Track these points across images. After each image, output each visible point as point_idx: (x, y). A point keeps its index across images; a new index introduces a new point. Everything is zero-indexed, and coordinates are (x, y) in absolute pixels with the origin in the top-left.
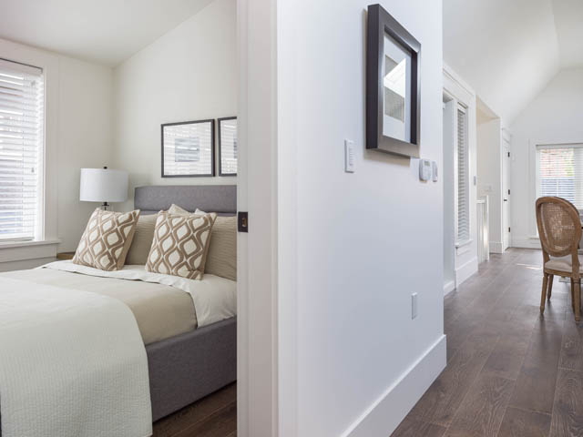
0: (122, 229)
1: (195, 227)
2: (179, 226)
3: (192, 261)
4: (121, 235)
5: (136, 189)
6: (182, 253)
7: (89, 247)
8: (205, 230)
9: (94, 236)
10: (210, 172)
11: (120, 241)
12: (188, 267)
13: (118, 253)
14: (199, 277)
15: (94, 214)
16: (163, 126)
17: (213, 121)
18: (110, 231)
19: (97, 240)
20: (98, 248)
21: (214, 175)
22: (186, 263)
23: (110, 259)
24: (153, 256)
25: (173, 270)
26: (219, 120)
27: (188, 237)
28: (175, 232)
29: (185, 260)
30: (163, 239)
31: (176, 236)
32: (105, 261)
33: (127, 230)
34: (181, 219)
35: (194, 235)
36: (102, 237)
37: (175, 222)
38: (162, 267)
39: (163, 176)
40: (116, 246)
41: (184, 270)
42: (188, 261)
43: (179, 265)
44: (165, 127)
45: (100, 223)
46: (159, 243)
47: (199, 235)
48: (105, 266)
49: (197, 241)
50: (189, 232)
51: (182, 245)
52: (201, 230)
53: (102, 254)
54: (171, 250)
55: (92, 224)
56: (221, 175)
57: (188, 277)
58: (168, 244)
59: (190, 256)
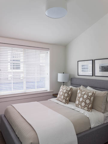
0: (68, 92)
1: (89, 96)
2: (84, 94)
3: (88, 106)
4: (68, 94)
5: (71, 78)
6: (85, 103)
7: (60, 96)
8: (92, 97)
9: (61, 93)
10: (92, 75)
11: (68, 95)
12: (87, 107)
13: (67, 99)
14: (90, 111)
15: (61, 87)
16: (78, 61)
17: (93, 60)
18: (65, 93)
19: (62, 95)
20: (62, 97)
21: (93, 76)
22: (86, 106)
23: (66, 100)
24: (77, 102)
25: (83, 108)
26: (95, 60)
27: (87, 98)
28: (83, 96)
29: (86, 105)
30: (80, 97)
31: (84, 97)
32: (64, 101)
33: (70, 93)
34: (85, 92)
35: (89, 98)
36: (63, 94)
37: (83, 93)
38: (79, 106)
39: (78, 75)
40: (67, 97)
41: (86, 108)
42: (87, 106)
43: (85, 106)
44: (79, 62)
45: (63, 90)
46: (78, 99)
47: (90, 98)
48: (64, 102)
49: (90, 100)
50: (87, 97)
51: (85, 100)
52: (91, 96)
53: (63, 99)
54: (82, 102)
55: (61, 90)
56: (95, 76)
57: (87, 111)
58: (81, 99)
59: (88, 104)
